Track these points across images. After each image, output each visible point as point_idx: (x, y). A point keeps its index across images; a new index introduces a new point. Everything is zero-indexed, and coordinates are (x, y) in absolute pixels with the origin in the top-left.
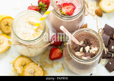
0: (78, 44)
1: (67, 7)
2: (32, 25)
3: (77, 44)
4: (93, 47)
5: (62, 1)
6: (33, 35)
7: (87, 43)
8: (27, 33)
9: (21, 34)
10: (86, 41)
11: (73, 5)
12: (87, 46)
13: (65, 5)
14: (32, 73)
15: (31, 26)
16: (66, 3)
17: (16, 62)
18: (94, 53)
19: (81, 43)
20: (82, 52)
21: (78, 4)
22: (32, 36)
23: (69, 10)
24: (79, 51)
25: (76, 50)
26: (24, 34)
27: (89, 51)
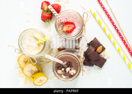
1: (68, 25)
2: (36, 39)
3: (61, 63)
4: (72, 69)
6: (35, 48)
7: (69, 65)
8: (30, 46)
9: (26, 46)
10: (69, 63)
12: (69, 67)
13: (67, 23)
14: (29, 71)
15: (34, 40)
16: (69, 22)
18: (72, 74)
19: (64, 64)
20: (63, 71)
21: (78, 25)
22: (34, 49)
23: (69, 29)
24: (61, 70)
25: (59, 68)
26: (28, 46)
27: (69, 71)
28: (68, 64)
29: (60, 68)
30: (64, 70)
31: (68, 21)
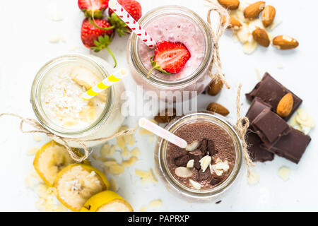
0: (184, 149)
1: (169, 52)
2: (82, 86)
3: (183, 147)
4: (218, 159)
5: (159, 37)
6: (81, 112)
7: (207, 147)
8: (66, 108)
9: (53, 109)
10: (204, 143)
11: (186, 49)
12: (206, 155)
13: (165, 46)
14: (74, 190)
16: (170, 42)
17: (43, 155)
18: (219, 174)
19: (192, 147)
20: (190, 169)
21: (197, 47)
22: (77, 115)
23: (174, 61)
24: (186, 166)
25: (178, 161)
26: (60, 108)
27: (208, 167)
28: (204, 147)
29: (181, 161)
30: (194, 166)
31: (167, 40)
